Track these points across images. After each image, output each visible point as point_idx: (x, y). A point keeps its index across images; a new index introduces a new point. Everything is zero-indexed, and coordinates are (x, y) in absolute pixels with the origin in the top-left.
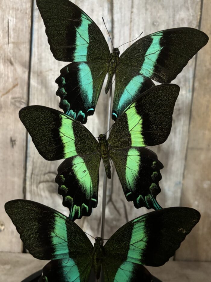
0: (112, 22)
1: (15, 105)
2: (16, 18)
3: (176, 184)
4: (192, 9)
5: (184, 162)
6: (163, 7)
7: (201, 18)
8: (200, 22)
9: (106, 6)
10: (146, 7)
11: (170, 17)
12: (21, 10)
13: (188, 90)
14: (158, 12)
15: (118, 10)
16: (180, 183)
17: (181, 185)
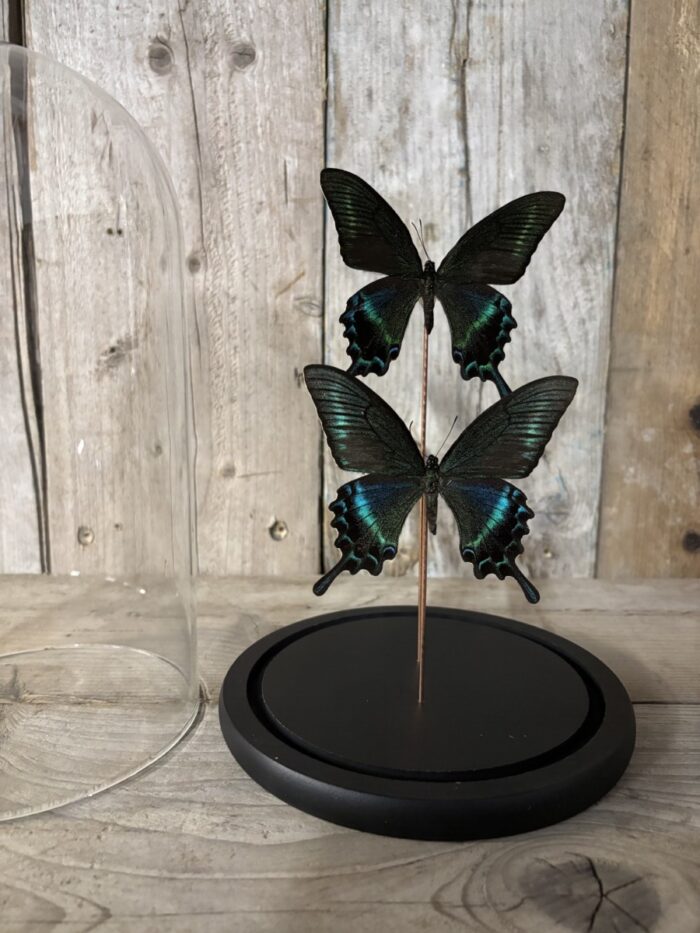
0: (466, 151)
1: (300, 310)
2: (299, 157)
3: (593, 436)
4: (608, 117)
5: (604, 393)
6: (556, 119)
7: (624, 133)
8: (623, 140)
9: (455, 124)
10: (525, 120)
11: (568, 136)
12: (307, 144)
13: (606, 260)
14: (547, 128)
15: (476, 130)
16: (600, 432)
17: (602, 437)
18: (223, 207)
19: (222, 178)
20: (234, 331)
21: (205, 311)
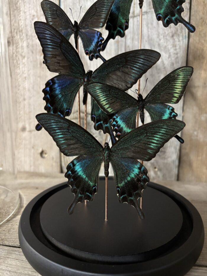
13: (184, 36)
17: (181, 117)
18: (19, 18)
19: (19, 6)
20: (25, 71)
21: (13, 63)
